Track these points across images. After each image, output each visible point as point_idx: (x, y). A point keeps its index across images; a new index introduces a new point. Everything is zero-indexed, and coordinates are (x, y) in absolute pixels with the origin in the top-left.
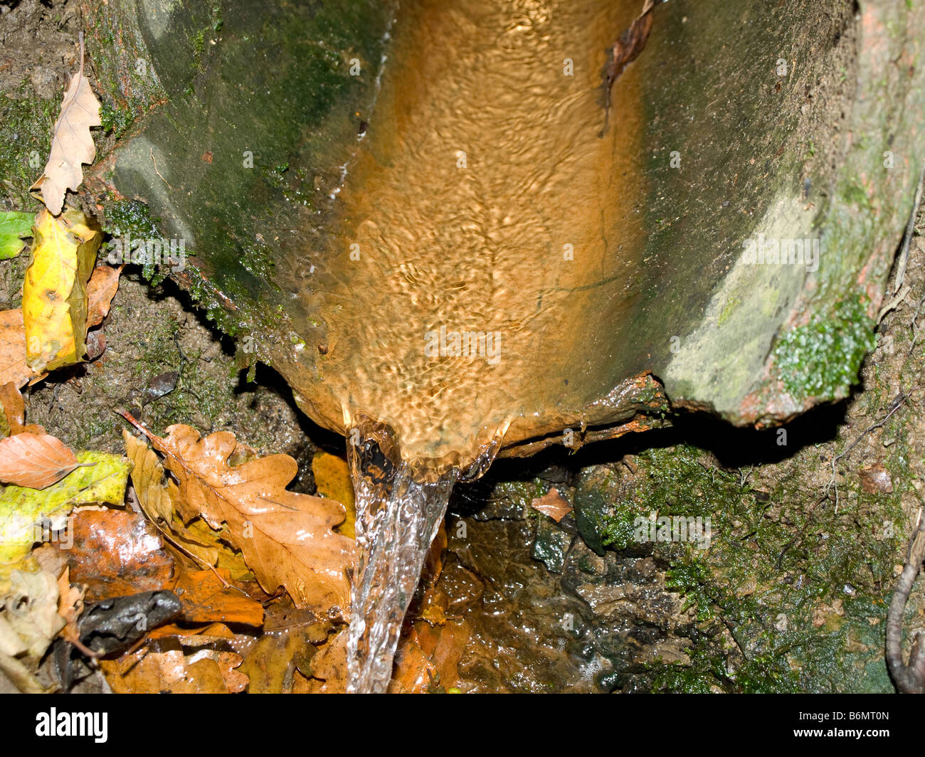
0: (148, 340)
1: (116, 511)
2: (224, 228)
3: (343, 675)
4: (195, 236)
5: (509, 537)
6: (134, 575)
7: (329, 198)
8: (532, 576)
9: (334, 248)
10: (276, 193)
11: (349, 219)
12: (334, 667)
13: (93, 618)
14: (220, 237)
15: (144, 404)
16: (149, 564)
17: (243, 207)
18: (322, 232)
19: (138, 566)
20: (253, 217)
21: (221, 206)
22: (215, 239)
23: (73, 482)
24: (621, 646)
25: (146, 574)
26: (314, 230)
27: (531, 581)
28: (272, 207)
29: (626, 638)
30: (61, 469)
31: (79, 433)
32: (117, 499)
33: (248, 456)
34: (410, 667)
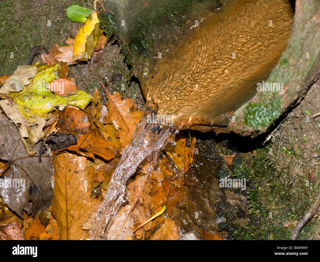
0: (115, 61)
1: (81, 111)
2: (141, 29)
3: (136, 190)
4: (128, 29)
5: (217, 168)
6: (78, 132)
7: (190, 28)
8: (215, 182)
9: (180, 45)
10: (169, 22)
11: (192, 37)
12: (134, 186)
13: (53, 137)
14: (138, 31)
15: (110, 82)
16: (84, 131)
17: (153, 24)
18: (179, 39)
19: (81, 130)
20: (155, 28)
21: (144, 21)
22: (135, 31)
23: (72, 97)
24: (231, 216)
25: (82, 133)
26: (176, 38)
27: (214, 184)
28: (165, 26)
29: (234, 214)
30: (71, 93)
31: (88, 85)
32: (82, 107)
33: (137, 110)
34: (160, 196)
